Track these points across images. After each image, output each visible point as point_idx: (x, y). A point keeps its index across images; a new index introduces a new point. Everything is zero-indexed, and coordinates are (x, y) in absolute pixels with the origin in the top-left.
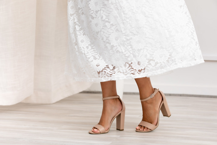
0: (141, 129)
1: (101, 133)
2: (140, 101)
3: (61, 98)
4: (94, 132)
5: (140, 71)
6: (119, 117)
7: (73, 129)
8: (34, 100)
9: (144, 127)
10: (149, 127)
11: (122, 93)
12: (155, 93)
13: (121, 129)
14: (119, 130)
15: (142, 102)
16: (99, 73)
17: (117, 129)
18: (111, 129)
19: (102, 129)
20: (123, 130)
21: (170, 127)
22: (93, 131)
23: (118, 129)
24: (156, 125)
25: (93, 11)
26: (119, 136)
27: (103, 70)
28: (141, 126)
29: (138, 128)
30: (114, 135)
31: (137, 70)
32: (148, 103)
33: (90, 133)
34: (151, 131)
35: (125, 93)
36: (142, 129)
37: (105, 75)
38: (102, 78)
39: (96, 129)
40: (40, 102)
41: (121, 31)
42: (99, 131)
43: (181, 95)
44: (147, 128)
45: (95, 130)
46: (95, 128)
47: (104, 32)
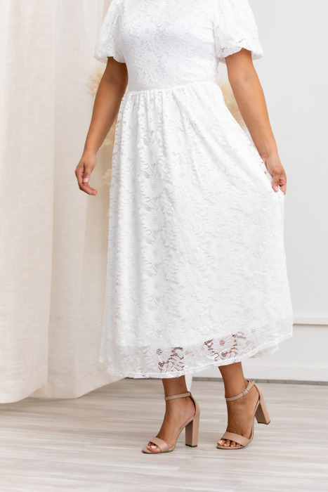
0: (225, 445)
1: (161, 452)
2: (225, 399)
3: (92, 389)
4: (150, 450)
5: (224, 355)
6: (190, 426)
7: (117, 445)
8: (47, 394)
9: (231, 441)
10: (238, 442)
11: (191, 379)
12: (249, 388)
13: (193, 445)
14: (191, 446)
15: (228, 403)
16: (161, 365)
17: (186, 445)
18: (178, 444)
19: (163, 445)
20: (196, 446)
21: (271, 441)
22: (148, 449)
23: (189, 445)
24: (250, 438)
25: (150, 263)
26: (190, 457)
27: (170, 361)
28: (226, 440)
29: (221, 442)
30: (182, 453)
31: (220, 354)
32: (238, 403)
33: (144, 452)
34: (242, 447)
35: (195, 379)
36: (228, 445)
37: (173, 368)
38: (168, 372)
39: (155, 445)
40: (57, 396)
41: (196, 297)
42: (158, 450)
43: (285, 382)
44: (236, 443)
45: (153, 447)
46: (152, 444)
47: (169, 299)
